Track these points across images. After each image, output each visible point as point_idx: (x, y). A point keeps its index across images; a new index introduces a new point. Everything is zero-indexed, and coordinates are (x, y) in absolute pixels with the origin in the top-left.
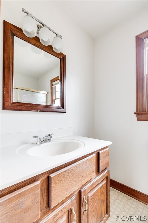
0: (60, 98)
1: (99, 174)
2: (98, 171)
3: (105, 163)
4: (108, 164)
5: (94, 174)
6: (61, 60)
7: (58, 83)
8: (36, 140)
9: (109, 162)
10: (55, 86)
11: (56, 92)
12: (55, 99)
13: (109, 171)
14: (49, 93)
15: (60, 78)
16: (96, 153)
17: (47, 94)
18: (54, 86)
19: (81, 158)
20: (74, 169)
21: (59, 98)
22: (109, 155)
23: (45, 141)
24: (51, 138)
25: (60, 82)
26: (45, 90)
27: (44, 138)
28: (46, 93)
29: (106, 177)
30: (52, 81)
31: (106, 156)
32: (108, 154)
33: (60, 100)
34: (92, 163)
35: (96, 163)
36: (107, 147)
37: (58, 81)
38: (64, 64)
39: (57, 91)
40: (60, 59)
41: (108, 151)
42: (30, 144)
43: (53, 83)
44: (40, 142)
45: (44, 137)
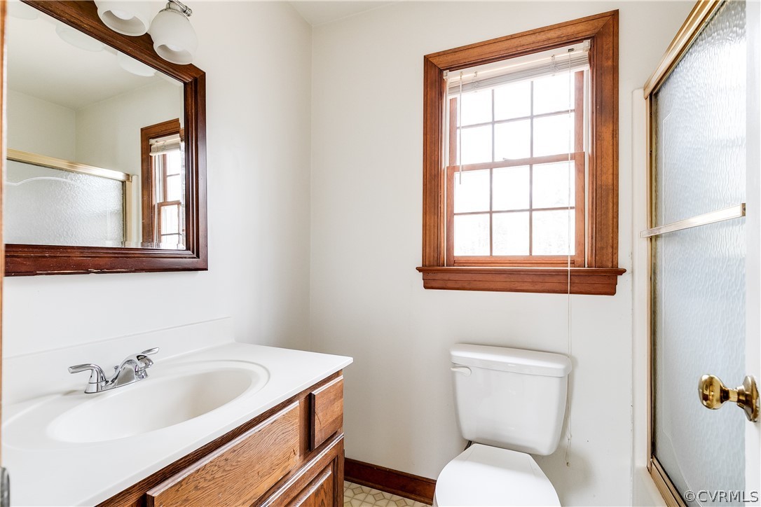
0: (183, 202)
1: (313, 454)
2: (309, 448)
3: (331, 420)
4: (339, 421)
5: (297, 459)
6: (189, 89)
7: (177, 146)
8: (83, 378)
9: (342, 414)
10: (161, 153)
11: (165, 177)
12: (160, 205)
13: (342, 442)
14: (134, 178)
15: (182, 126)
16: (303, 398)
17: (123, 183)
18: (156, 156)
19: (254, 419)
20: (230, 457)
21: (178, 203)
22: (341, 397)
23: (123, 378)
24: (147, 365)
25: (183, 145)
26: (114, 165)
27: (116, 368)
28: (121, 176)
29: (334, 460)
30: (149, 134)
31: (332, 402)
32: (339, 393)
33: (183, 209)
34: (290, 429)
35: (303, 426)
36: (337, 374)
37: (176, 138)
38: (199, 105)
39: (168, 174)
40: (185, 83)
41: (340, 384)
42: (59, 396)
43: (152, 141)
44: (104, 383)
45: (119, 364)
